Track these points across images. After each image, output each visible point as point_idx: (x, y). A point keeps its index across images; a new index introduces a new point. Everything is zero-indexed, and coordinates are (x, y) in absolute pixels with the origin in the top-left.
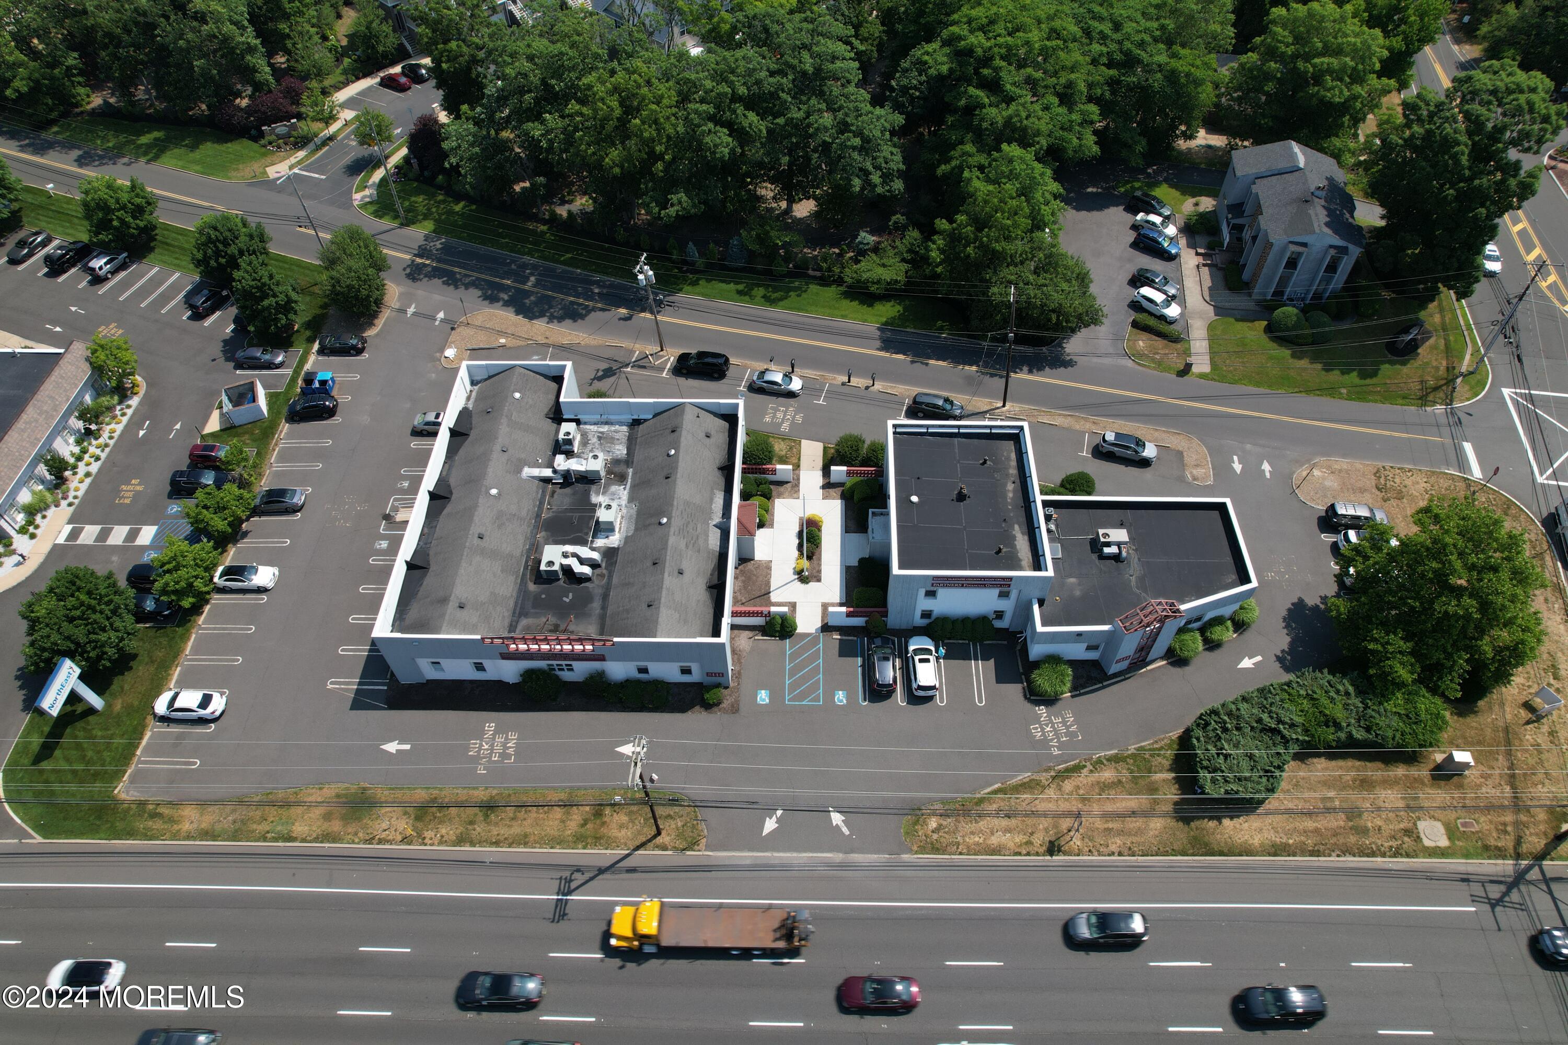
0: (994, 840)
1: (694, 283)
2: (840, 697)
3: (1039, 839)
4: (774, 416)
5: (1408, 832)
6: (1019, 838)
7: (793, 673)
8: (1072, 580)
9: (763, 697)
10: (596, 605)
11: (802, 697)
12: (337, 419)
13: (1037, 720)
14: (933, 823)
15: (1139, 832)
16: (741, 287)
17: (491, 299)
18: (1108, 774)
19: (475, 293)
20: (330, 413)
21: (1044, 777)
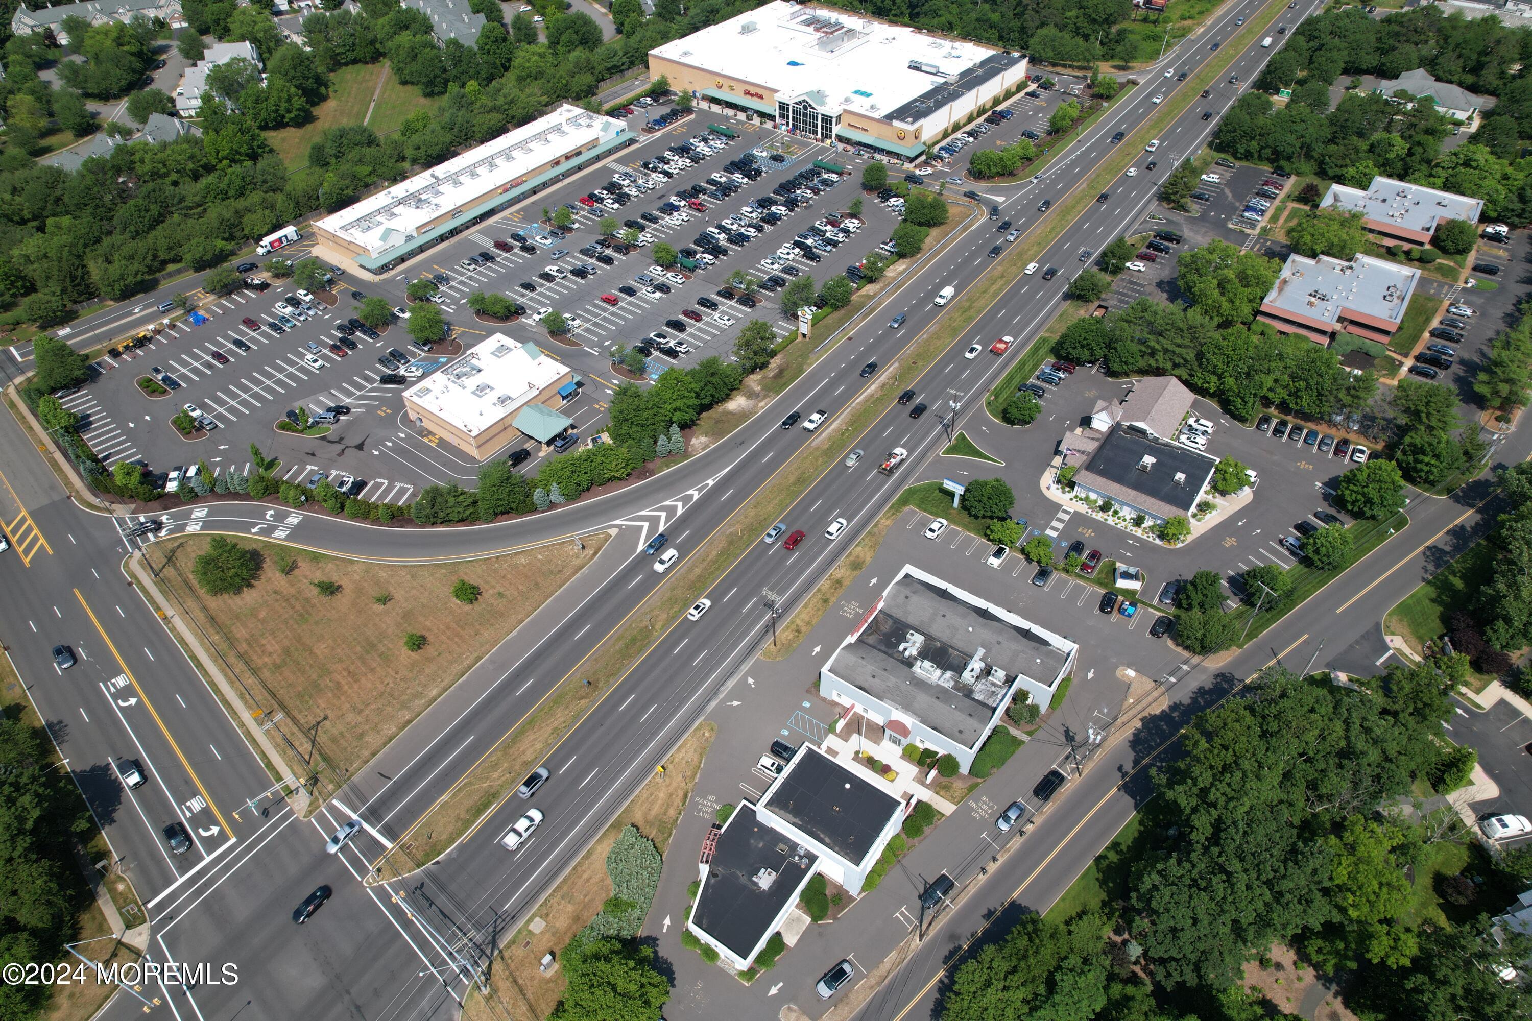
0: (684, 751)
1: (1141, 823)
2: (785, 732)
3: (670, 767)
4: (984, 803)
5: (547, 915)
6: (676, 760)
7: (811, 722)
8: (761, 845)
9: (807, 704)
10: (883, 648)
11: (796, 718)
12: (1097, 611)
13: (716, 802)
14: (707, 734)
15: (642, 805)
16: (1124, 848)
17: (1174, 707)
18: (672, 812)
19: (1186, 701)
20: (1102, 609)
21: (690, 786)
